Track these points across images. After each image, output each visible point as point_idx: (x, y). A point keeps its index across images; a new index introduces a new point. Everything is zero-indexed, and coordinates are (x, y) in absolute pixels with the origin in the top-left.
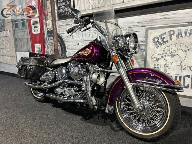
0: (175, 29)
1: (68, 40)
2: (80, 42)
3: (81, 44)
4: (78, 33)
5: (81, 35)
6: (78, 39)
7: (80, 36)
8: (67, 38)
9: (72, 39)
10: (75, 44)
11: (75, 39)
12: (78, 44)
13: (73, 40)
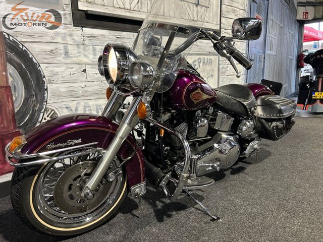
0: (202, 57)
1: (50, 61)
2: (87, 66)
3: (91, 69)
4: (82, 46)
5: (92, 52)
6: (85, 60)
7: (90, 53)
8: (47, 56)
9: (64, 58)
10: (73, 70)
11: (75, 59)
12: (84, 71)
13: (68, 61)
